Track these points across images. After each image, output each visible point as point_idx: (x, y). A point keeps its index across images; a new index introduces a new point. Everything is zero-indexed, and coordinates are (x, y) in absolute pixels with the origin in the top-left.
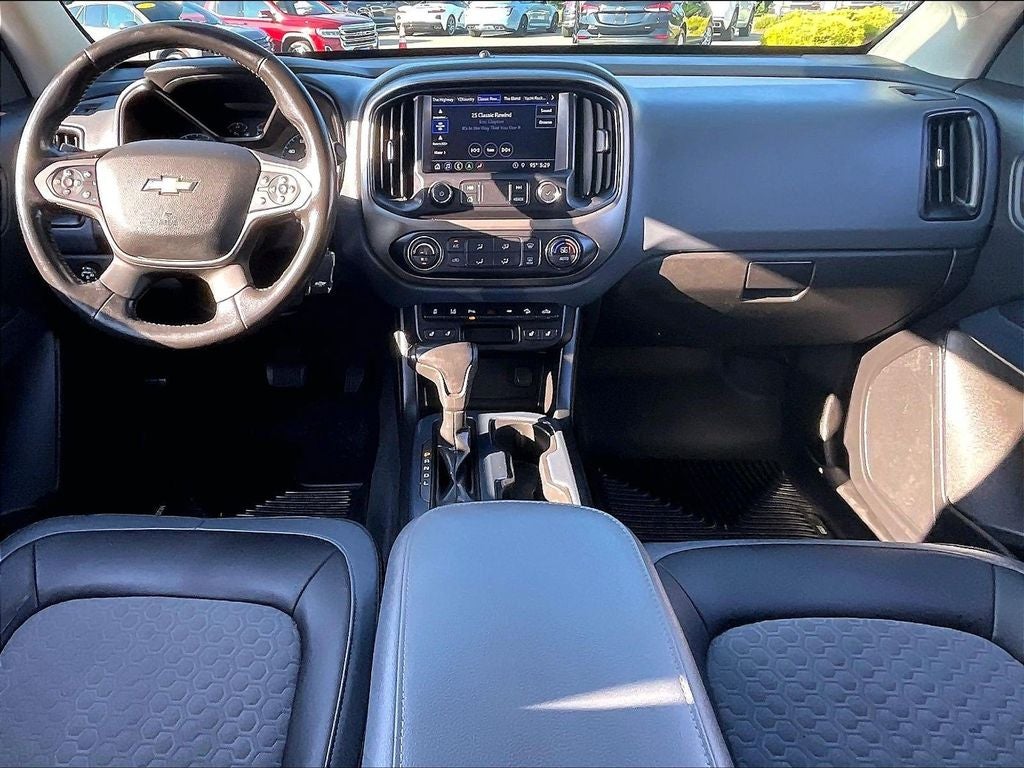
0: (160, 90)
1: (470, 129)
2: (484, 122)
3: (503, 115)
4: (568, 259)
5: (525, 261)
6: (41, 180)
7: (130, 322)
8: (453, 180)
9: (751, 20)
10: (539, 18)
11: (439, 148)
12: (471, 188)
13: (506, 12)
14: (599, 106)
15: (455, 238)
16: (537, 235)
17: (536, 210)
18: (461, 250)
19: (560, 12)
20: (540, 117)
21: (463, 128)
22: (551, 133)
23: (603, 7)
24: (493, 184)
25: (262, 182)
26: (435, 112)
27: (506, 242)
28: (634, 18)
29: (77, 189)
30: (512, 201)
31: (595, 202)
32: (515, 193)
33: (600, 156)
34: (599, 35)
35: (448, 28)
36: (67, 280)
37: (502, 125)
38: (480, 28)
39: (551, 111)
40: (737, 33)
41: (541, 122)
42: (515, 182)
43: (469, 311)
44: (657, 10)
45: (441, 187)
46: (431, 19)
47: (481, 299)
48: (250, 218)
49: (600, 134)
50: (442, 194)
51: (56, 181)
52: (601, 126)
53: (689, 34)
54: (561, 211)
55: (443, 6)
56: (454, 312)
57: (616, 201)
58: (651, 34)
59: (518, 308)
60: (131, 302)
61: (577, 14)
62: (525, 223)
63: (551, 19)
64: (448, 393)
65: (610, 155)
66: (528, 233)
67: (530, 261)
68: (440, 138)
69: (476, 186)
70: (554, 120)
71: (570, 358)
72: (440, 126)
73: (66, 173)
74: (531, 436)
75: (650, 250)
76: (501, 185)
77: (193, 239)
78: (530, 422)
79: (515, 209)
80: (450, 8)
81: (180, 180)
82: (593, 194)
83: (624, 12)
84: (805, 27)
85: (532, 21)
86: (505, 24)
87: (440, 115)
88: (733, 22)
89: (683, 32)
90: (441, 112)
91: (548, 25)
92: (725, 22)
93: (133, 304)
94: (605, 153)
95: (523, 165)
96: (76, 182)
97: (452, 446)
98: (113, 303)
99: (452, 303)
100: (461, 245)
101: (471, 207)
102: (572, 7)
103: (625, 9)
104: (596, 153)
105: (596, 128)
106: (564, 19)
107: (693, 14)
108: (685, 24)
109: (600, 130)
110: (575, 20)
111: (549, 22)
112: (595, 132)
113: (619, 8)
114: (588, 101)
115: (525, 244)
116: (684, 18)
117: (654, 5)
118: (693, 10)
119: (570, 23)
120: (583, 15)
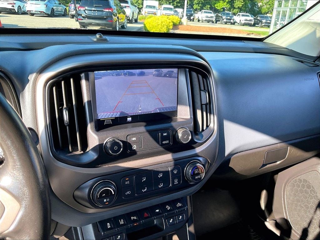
4: (199, 177)
5: (173, 182)
9: (138, 17)
10: (59, 10)
12: (134, 139)
13: (45, 6)
15: (127, 177)
16: (179, 164)
18: (131, 185)
19: (67, 8)
23: (86, 8)
28: (100, 13)
30: (162, 144)
32: (163, 138)
33: (204, 107)
34: (86, 19)
35: (18, 11)
38: (34, 12)
40: (134, 21)
42: (162, 131)
43: (132, 218)
44: (108, 11)
45: (115, 143)
46: (10, 7)
49: (203, 93)
50: (116, 148)
53: (120, 21)
54: (191, 145)
55: (15, 2)
56: (122, 222)
58: (107, 20)
61: (75, 9)
62: (169, 157)
63: (64, 11)
66: (172, 163)
67: (176, 182)
69: (137, 137)
75: (228, 156)
76: (154, 134)
80: (18, 3)
82: (203, 131)
83: (95, 11)
84: (157, 21)
85: (56, 11)
86: (45, 11)
88: (133, 17)
89: (118, 20)
91: (63, 13)
92: (130, 17)
94: (206, 105)
99: (120, 217)
100: (131, 180)
101: (135, 152)
102: (72, 6)
103: (95, 9)
104: (202, 105)
105: (200, 90)
106: (69, 11)
107: (120, 13)
108: (118, 17)
109: (202, 90)
110: (74, 12)
111: (63, 12)
112: (200, 92)
113: (93, 9)
114: (194, 74)
115: (172, 171)
116: (118, 15)
117: (106, 9)
118: (120, 11)
119: (72, 13)
120: (79, 10)
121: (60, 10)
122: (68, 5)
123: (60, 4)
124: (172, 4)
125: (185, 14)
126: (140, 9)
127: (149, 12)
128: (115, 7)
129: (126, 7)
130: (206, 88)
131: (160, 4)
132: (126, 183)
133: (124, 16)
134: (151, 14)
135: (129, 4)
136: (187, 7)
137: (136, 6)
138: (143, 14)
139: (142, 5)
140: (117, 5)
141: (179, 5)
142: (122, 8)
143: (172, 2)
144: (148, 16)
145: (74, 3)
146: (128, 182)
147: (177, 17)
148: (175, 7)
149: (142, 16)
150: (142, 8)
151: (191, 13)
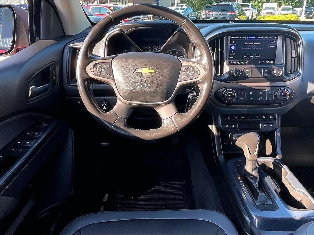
0: (124, 33)
1: (244, 48)
2: (250, 46)
3: (256, 44)
4: (285, 97)
5: (268, 98)
6: (89, 68)
7: (127, 129)
8: (241, 68)
9: (256, 17)
11: (232, 56)
12: (248, 71)
13: (183, 13)
14: (292, 41)
15: (242, 90)
16: (272, 88)
17: (272, 79)
18: (243, 94)
19: (199, 14)
20: (270, 44)
21: (242, 48)
22: (274, 51)
23: (214, 13)
24: (256, 69)
25: (183, 69)
26: (231, 42)
27: (261, 91)
28: (224, 16)
29: (104, 72)
30: (263, 76)
31: (292, 76)
32: (264, 73)
33: (293, 59)
36: (99, 111)
37: (256, 47)
39: (274, 42)
41: (270, 46)
42: (264, 68)
43: (242, 117)
44: (231, 14)
45: (237, 70)
47: (246, 113)
48: (178, 84)
49: (293, 51)
50: (238, 73)
51: (94, 69)
52: (293, 48)
54: (281, 80)
56: (236, 118)
57: (299, 75)
59: (260, 115)
60: (126, 120)
61: (205, 14)
62: (267, 84)
64: (250, 153)
65: (296, 59)
66: (269, 88)
67: (270, 99)
68: (233, 52)
69: (249, 70)
70: (276, 46)
71: (279, 134)
72: (233, 47)
73: (99, 66)
74: (272, 167)
75: (309, 93)
76: (259, 69)
77: (156, 93)
78: (271, 161)
79: (265, 79)
81: (150, 69)
82: (291, 73)
83: (221, 14)
85: (191, 17)
87: (233, 43)
88: (252, 18)
90: (233, 42)
92: (249, 17)
93: (127, 121)
94: (295, 58)
95: (263, 62)
96: (103, 69)
97: (252, 175)
98: (119, 121)
99: (235, 114)
100: (244, 92)
101: (247, 78)
102: (203, 12)
103: (221, 13)
104: (292, 58)
105: (291, 49)
106: (200, 16)
107: (241, 15)
108: (239, 18)
109: (293, 49)
110: (204, 16)
111: (195, 17)
112: (291, 50)
113: (219, 13)
114: (288, 39)
115: (268, 92)
116: (239, 17)
117: (230, 12)
118: (241, 14)
119: (203, 17)
120: (208, 15)
121: (194, 16)
122: (199, 12)
123: (194, 11)
124: (291, 4)
125: (303, 12)
126: (259, 11)
127: (268, 13)
128: (237, 11)
129: (246, 10)
130: (296, 48)
131: (279, 5)
132: (241, 93)
133: (244, 17)
134: (269, 15)
135: (250, 8)
136: (307, 5)
137: (256, 9)
138: (262, 15)
139: (262, 7)
140: (239, 9)
141: (298, 4)
142: (243, 11)
143: (291, 3)
144: (267, 16)
145: (205, 10)
146: (242, 93)
147: (294, 16)
148: (294, 7)
149: (261, 16)
150: (261, 10)
151: (311, 11)
